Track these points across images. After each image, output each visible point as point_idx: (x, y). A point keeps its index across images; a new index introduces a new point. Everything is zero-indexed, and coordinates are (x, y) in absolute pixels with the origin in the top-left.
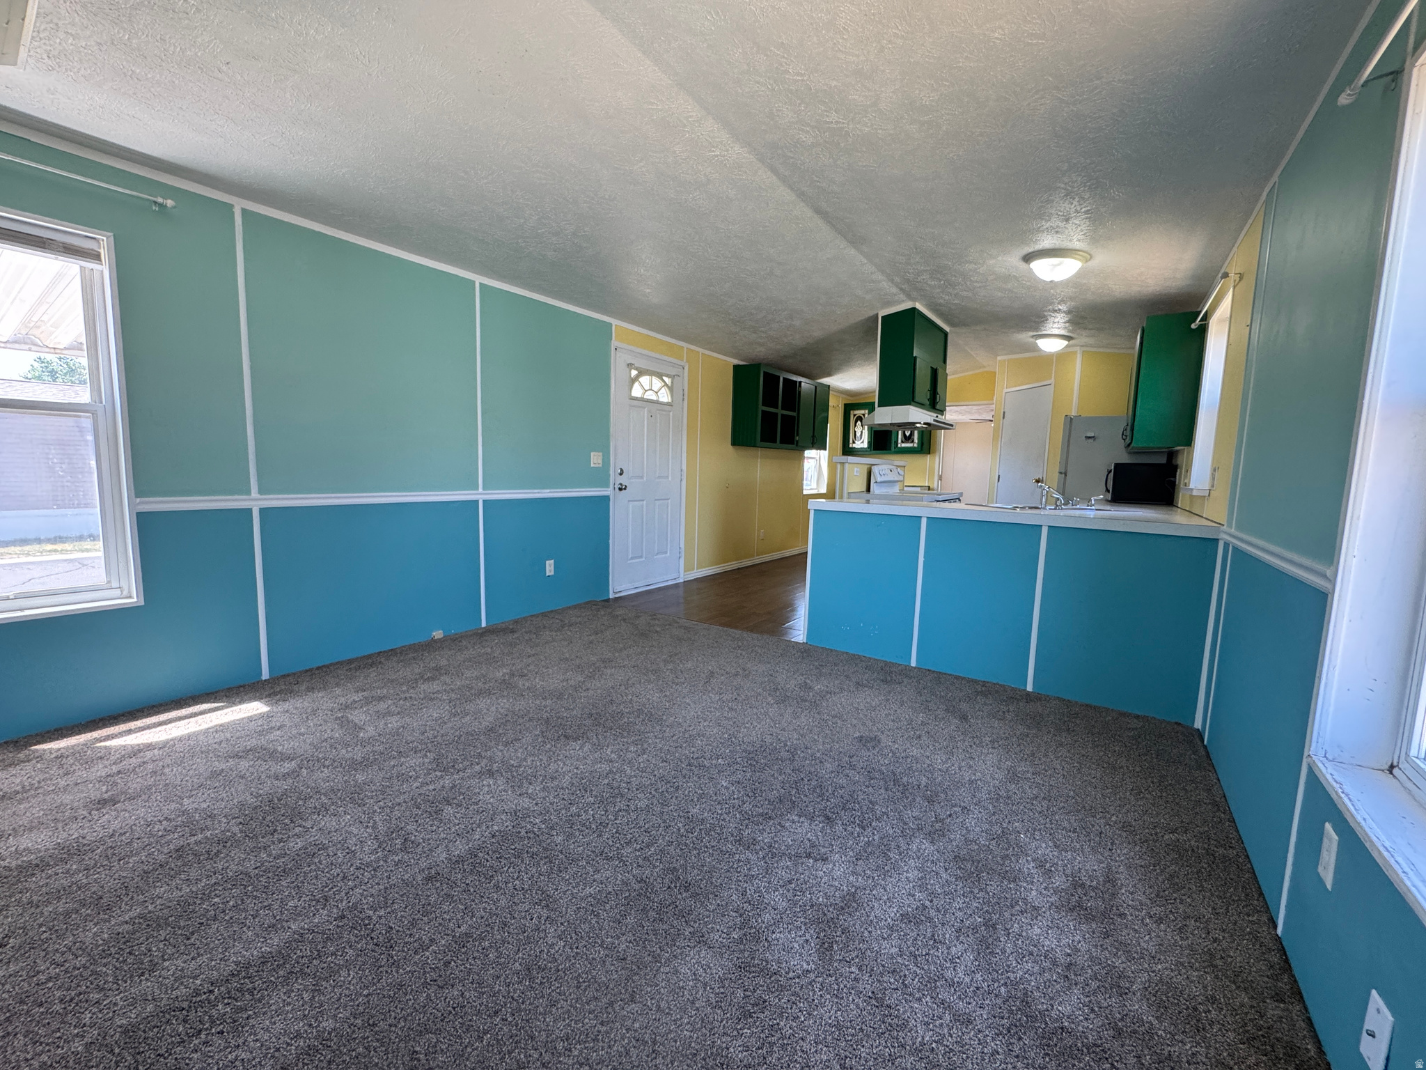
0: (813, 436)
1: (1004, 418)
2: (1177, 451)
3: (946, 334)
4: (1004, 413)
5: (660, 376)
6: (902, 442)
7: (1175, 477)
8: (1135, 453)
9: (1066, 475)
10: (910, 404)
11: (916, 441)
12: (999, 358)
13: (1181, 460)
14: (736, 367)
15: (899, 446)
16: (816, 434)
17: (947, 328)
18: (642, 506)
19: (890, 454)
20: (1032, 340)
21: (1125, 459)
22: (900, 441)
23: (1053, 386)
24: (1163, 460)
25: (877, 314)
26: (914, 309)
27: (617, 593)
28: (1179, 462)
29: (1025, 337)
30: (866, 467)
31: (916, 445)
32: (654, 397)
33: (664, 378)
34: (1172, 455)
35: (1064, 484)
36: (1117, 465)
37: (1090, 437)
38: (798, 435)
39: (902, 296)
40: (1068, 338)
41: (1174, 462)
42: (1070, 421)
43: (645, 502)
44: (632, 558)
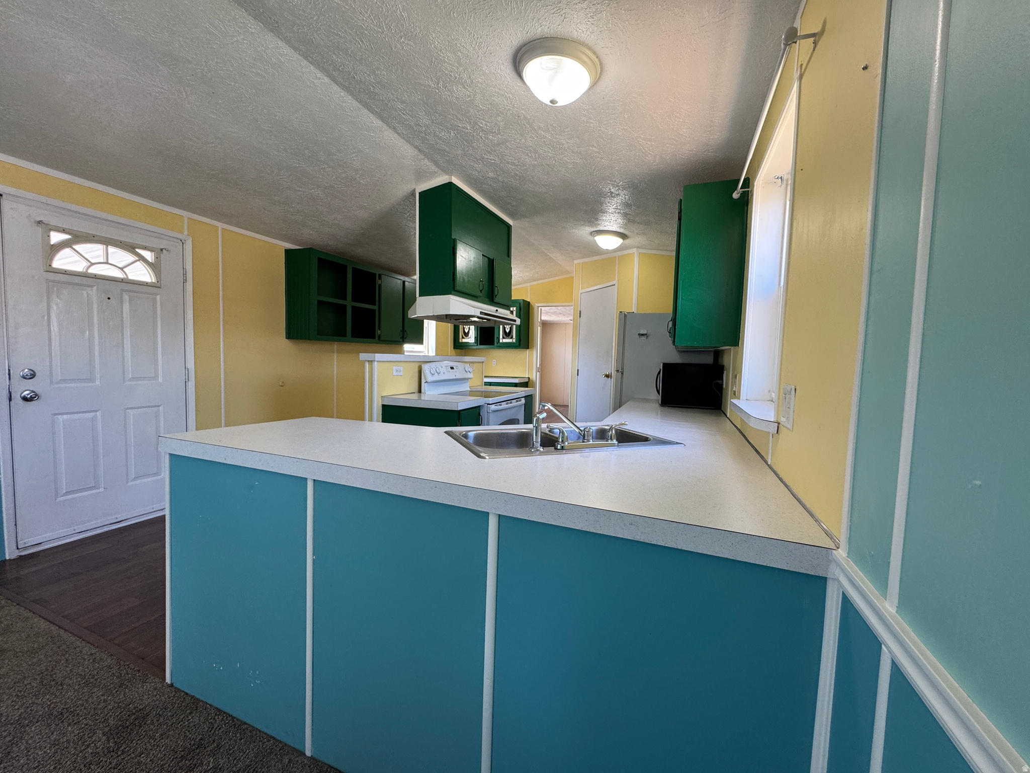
0: (403, 331)
1: (580, 317)
2: (723, 350)
3: (509, 227)
4: (580, 312)
5: (131, 248)
6: (503, 338)
7: (722, 379)
8: (684, 352)
9: (622, 373)
10: (450, 294)
11: (514, 337)
12: (576, 262)
13: (728, 360)
14: (288, 252)
15: (501, 341)
16: (406, 329)
17: (510, 221)
18: (93, 420)
19: (494, 348)
20: (590, 238)
21: (675, 358)
22: (501, 337)
23: (616, 285)
24: (708, 360)
25: (414, 190)
26: (450, 185)
27: (26, 548)
28: (725, 363)
29: (583, 232)
30: (417, 365)
31: (514, 341)
32: (118, 274)
33: (139, 251)
34: (718, 354)
35: (622, 382)
36: (665, 365)
37: (642, 335)
38: (379, 328)
39: (434, 168)
40: (623, 236)
41: (720, 362)
42: (624, 317)
43: (98, 414)
44: (67, 493)
